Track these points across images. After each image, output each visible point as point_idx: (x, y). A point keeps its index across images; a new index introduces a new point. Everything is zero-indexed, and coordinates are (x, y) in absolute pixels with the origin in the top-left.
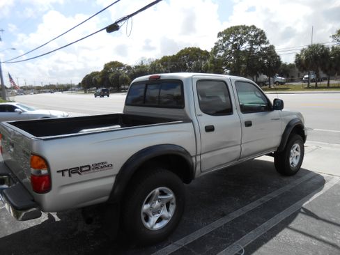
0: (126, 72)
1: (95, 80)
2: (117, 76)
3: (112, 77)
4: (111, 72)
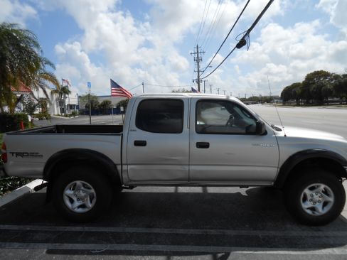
0: (333, 82)
1: (295, 92)
2: (320, 87)
3: (314, 88)
4: (314, 83)
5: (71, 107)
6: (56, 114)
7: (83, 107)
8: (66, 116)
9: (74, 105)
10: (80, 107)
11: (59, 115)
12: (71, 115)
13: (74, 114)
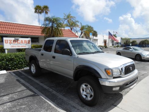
5: (117, 43)
6: (110, 46)
7: (123, 43)
8: (114, 47)
9: (119, 43)
10: (121, 43)
11: (111, 47)
12: (116, 47)
13: (118, 46)
